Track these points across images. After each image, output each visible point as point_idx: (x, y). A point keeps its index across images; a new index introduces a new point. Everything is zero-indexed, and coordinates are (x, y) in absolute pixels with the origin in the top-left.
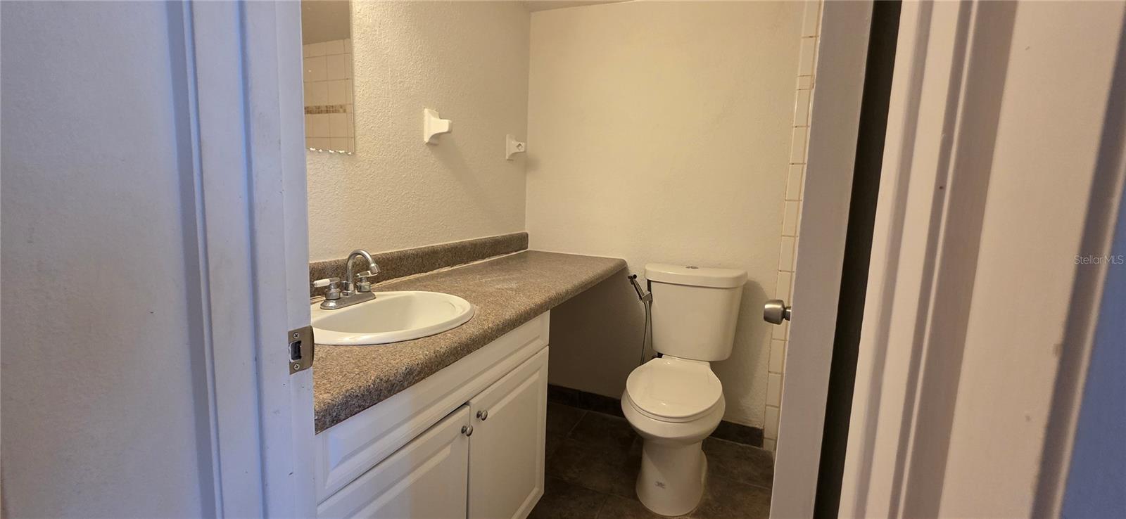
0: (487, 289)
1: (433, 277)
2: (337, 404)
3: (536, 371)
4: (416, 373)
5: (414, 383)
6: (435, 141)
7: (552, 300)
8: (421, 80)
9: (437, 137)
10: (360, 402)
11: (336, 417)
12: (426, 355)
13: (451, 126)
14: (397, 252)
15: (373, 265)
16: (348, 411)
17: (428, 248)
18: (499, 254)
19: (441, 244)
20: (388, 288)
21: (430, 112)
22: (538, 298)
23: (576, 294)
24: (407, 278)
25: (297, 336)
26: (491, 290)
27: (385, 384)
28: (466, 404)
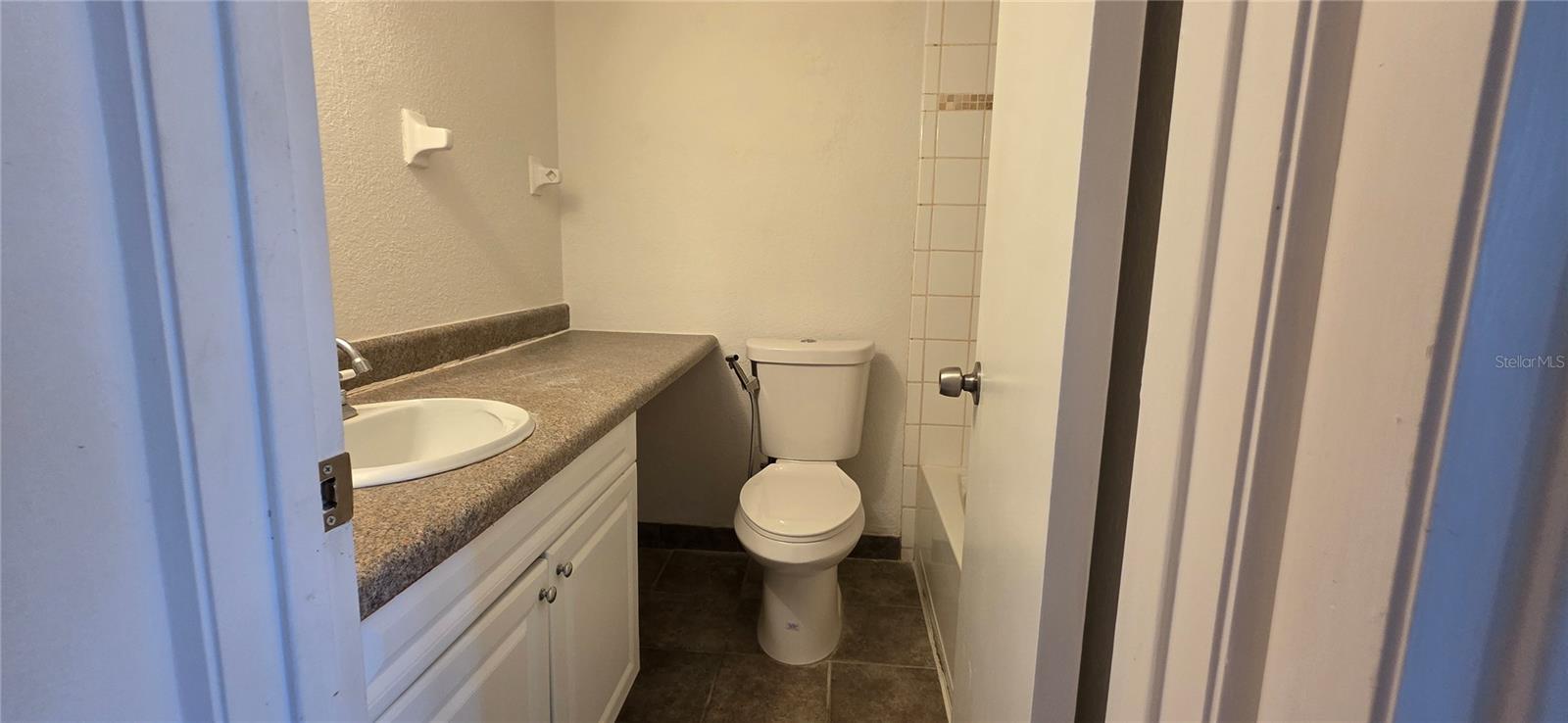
0: (536, 389)
1: (436, 377)
2: (377, 578)
3: (623, 499)
4: (481, 516)
5: (480, 532)
6: (423, 162)
7: (639, 396)
8: (392, 61)
9: (425, 154)
10: (408, 569)
11: (376, 597)
12: (490, 489)
13: (450, 138)
14: (373, 340)
15: (358, 360)
16: (393, 585)
17: (423, 331)
18: (529, 337)
19: (442, 325)
20: (366, 398)
21: (410, 114)
22: (621, 395)
23: (667, 385)
24: (392, 381)
25: (328, 469)
26: (543, 388)
27: (441, 539)
28: (542, 556)
